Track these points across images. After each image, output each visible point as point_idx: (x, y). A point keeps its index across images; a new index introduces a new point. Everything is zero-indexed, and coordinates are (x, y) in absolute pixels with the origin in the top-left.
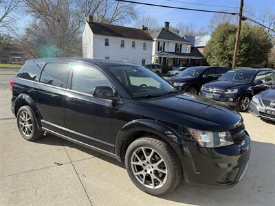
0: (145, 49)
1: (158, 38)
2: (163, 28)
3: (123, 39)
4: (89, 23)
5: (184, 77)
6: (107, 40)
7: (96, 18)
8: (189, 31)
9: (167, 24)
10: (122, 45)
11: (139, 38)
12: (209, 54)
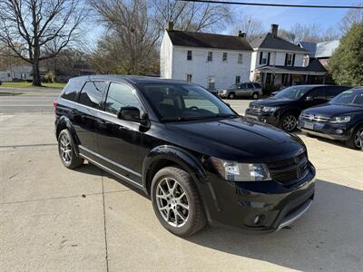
0: (240, 62)
1: (261, 47)
2: (269, 34)
3: (210, 50)
4: (169, 32)
5: (280, 100)
6: (190, 53)
7: (180, 25)
8: (310, 35)
9: (275, 27)
10: (210, 59)
11: (233, 49)
12: (336, 68)
